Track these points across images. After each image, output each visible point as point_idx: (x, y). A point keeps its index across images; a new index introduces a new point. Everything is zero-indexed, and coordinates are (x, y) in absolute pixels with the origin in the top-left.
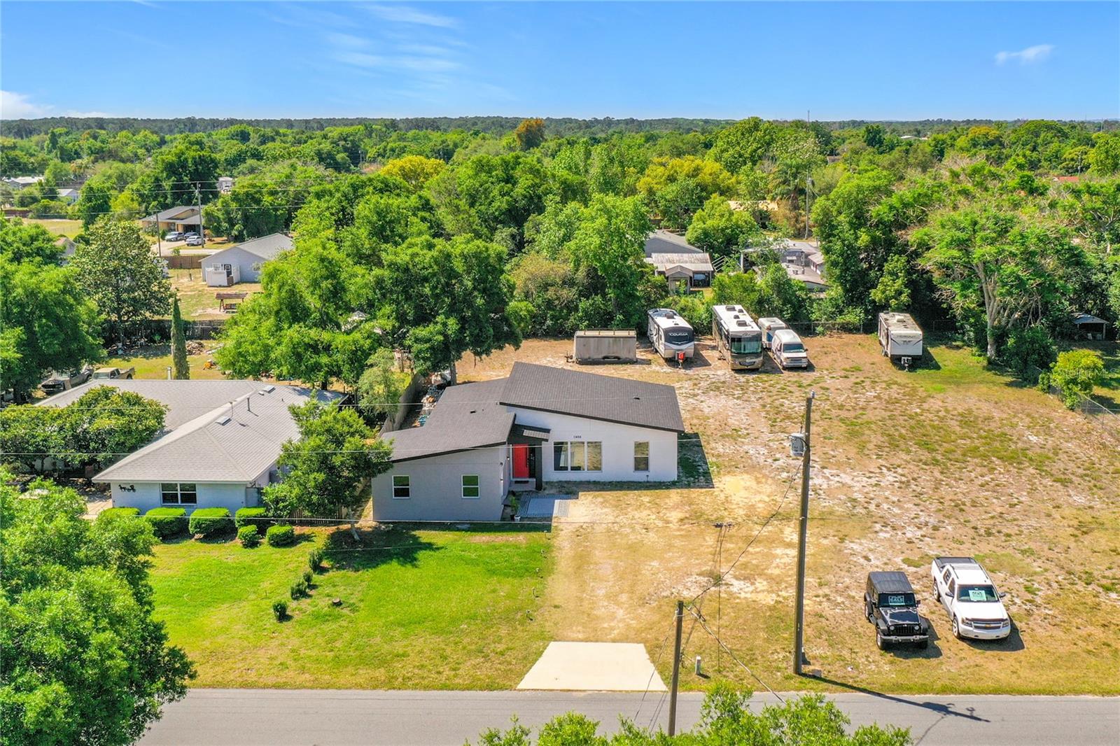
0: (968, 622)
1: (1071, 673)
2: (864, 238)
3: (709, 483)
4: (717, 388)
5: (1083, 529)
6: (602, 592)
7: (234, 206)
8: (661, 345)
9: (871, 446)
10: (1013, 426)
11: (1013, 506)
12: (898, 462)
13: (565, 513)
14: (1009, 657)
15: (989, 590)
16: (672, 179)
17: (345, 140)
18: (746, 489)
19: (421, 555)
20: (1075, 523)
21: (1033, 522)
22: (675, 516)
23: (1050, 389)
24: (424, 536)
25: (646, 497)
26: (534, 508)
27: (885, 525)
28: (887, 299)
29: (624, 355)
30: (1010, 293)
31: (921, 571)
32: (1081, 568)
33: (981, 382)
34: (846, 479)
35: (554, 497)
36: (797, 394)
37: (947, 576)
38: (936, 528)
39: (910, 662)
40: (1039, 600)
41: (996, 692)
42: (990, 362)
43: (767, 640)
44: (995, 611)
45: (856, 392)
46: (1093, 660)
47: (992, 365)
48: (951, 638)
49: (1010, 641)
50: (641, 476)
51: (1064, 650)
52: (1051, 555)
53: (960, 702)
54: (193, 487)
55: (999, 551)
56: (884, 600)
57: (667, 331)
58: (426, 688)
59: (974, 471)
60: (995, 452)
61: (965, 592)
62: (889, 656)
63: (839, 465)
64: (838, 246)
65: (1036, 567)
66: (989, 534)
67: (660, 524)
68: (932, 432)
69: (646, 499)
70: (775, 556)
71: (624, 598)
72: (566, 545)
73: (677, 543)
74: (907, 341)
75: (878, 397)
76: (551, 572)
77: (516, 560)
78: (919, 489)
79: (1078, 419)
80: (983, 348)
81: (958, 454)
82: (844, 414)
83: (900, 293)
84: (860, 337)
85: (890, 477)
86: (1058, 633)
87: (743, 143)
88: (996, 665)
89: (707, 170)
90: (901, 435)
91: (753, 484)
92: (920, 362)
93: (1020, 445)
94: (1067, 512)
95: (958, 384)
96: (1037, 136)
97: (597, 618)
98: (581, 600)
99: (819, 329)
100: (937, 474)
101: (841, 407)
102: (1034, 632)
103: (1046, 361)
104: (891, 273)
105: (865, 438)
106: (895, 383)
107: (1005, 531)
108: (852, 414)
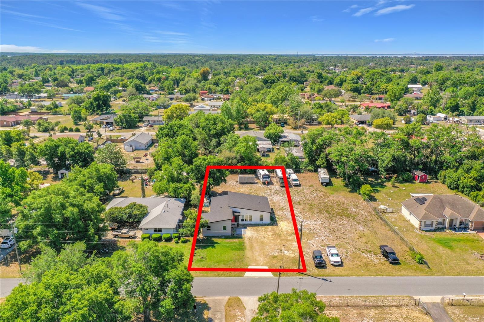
0: (333, 261)
1: (352, 272)
2: (314, 148)
3: (277, 224)
4: (276, 192)
5: (360, 237)
6: (257, 254)
7: (123, 117)
8: (261, 179)
9: (315, 212)
10: (349, 206)
11: (346, 230)
12: (321, 217)
13: (245, 233)
14: (340, 268)
15: (337, 255)
16: (258, 111)
17: (140, 74)
18: (286, 226)
19: (216, 245)
20: (359, 235)
21: (350, 235)
22: (270, 234)
23: (360, 194)
24: (215, 240)
25: (263, 228)
26: (237, 232)
27: (317, 236)
28: (320, 165)
29: (251, 181)
30: (351, 170)
31: (324, 248)
32: (358, 247)
33: (343, 191)
34: (309, 222)
35: (242, 228)
36: (297, 195)
37: (329, 251)
38: (328, 237)
39: (321, 270)
40: (348, 255)
41: (337, 276)
42: (346, 184)
43: (292, 265)
44: (338, 259)
45: (312, 194)
46: (357, 269)
47: (346, 185)
48: (329, 264)
49: (341, 265)
50: (261, 222)
51: (351, 267)
52: (352, 244)
53: (328, 278)
54: (161, 229)
55: (342, 243)
56: (316, 257)
57: (263, 176)
58: (226, 277)
59: (339, 220)
60: (344, 214)
61: (332, 255)
62: (317, 268)
63: (307, 218)
64: (308, 149)
65: (349, 247)
66: (340, 238)
67: (267, 236)
68: (330, 208)
69: (263, 229)
70: (293, 245)
71: (262, 255)
72: (247, 242)
73: (272, 241)
74: (325, 179)
75: (317, 196)
76: (245, 249)
77: (237, 246)
78: (325, 225)
79: (365, 203)
80: (345, 179)
81: (335, 215)
82: (309, 202)
83: (324, 163)
84: (313, 173)
85: (319, 222)
86: (351, 263)
87: (279, 94)
88: (338, 270)
89: (269, 107)
90: (322, 209)
91: (287, 224)
92: (329, 184)
93: (350, 212)
94: (358, 232)
95: (337, 191)
96: (374, 76)
97: (257, 260)
98: (253, 256)
99: (302, 171)
100: (330, 221)
101: (308, 199)
102: (346, 263)
103: (359, 186)
104: (322, 158)
105: (313, 210)
106: (322, 191)
107: (344, 237)
108: (310, 202)
